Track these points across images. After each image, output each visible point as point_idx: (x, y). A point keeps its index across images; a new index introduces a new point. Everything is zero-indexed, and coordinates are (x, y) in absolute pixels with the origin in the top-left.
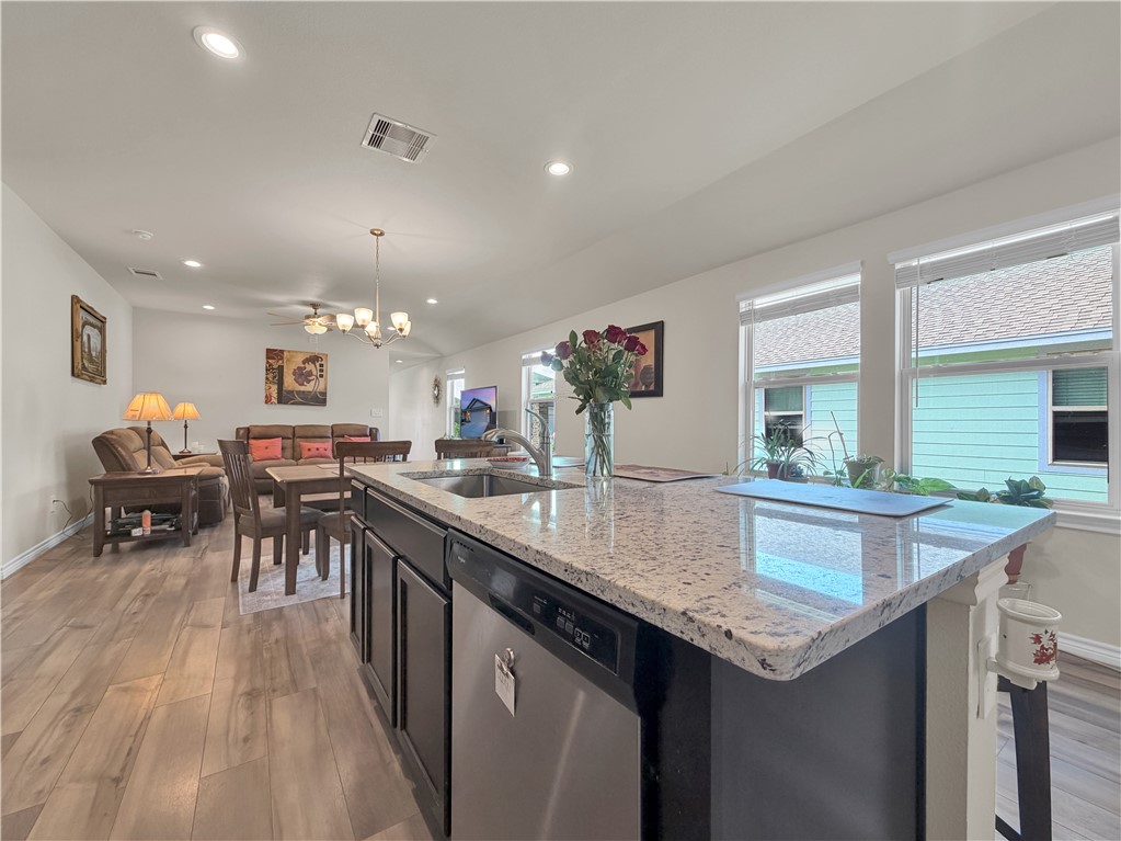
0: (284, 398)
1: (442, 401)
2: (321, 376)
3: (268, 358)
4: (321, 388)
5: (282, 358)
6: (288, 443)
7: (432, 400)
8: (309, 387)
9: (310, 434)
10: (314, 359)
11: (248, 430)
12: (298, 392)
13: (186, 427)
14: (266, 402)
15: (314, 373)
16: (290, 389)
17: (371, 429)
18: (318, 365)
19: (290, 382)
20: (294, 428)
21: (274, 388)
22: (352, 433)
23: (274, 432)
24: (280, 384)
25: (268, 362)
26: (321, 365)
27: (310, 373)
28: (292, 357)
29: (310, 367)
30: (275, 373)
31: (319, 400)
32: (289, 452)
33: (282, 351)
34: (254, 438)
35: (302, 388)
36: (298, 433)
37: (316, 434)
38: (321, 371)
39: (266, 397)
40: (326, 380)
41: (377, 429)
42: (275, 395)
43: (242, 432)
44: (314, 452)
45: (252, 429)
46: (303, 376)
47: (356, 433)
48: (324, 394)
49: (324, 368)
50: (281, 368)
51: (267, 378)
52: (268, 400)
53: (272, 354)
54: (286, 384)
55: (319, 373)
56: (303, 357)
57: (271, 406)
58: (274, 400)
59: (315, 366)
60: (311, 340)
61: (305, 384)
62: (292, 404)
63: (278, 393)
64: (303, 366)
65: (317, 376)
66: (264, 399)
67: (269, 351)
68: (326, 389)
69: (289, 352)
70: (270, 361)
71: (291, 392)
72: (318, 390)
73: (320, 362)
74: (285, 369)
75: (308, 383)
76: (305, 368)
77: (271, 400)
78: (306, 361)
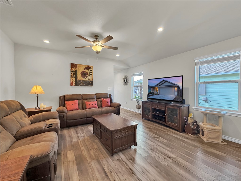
0: (78, 83)
1: (129, 84)
2: (91, 75)
3: (71, 67)
4: (91, 79)
5: (77, 67)
6: (80, 101)
7: (123, 84)
8: (87, 79)
9: (88, 98)
10: (88, 68)
11: (64, 97)
12: (83, 81)
13: (37, 97)
14: (71, 85)
15: (89, 73)
16: (80, 80)
17: (109, 95)
19: (80, 77)
20: (82, 95)
21: (74, 79)
22: (103, 97)
23: (75, 97)
24: (76, 78)
25: (71, 69)
26: (91, 70)
27: (87, 73)
28: (80, 67)
29: (87, 71)
30: (74, 74)
31: (90, 84)
32: (81, 106)
33: (77, 65)
34: (67, 100)
35: (84, 79)
36: (84, 97)
37: (91, 97)
38: (91, 72)
40: (93, 76)
41: (111, 95)
43: (62, 98)
44: (91, 106)
45: (66, 96)
46: (84, 74)
48: (92, 82)
49: (92, 72)
50: (76, 71)
51: (71, 76)
52: (71, 84)
53: (73, 65)
54: (78, 78)
55: (90, 73)
56: (84, 67)
57: (73, 86)
58: (74, 84)
59: (89, 71)
60: (87, 60)
61: (85, 78)
62: (80, 86)
63: (75, 81)
64: (84, 70)
65: (89, 75)
66: (70, 84)
67: (72, 64)
68: (93, 80)
69: (79, 65)
70: (72, 68)
71: (80, 81)
72: (90, 80)
73: (90, 69)
74: (78, 72)
75: (86, 77)
76: (85, 71)
77: (73, 84)
78: (86, 69)
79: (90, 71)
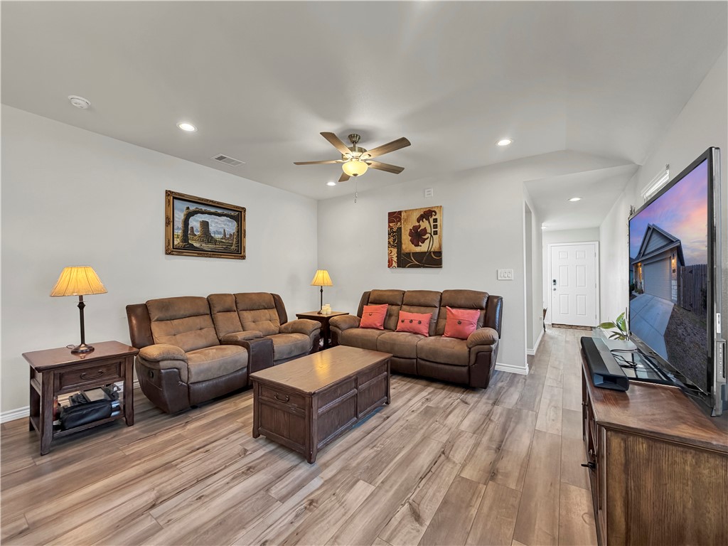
0: (404, 261)
2: (436, 233)
3: (389, 222)
4: (435, 247)
5: (400, 220)
6: (396, 309)
8: (424, 247)
10: (428, 214)
12: (415, 254)
14: (389, 267)
15: (429, 231)
16: (407, 251)
17: (490, 298)
18: (431, 220)
19: (407, 244)
20: (404, 293)
21: (395, 251)
24: (399, 247)
25: (389, 226)
26: (435, 220)
27: (425, 231)
28: (408, 216)
29: (425, 224)
30: (395, 237)
31: (433, 260)
33: (400, 213)
34: (372, 303)
35: (418, 249)
36: (406, 300)
38: (435, 227)
39: (389, 262)
40: (440, 237)
41: (499, 298)
42: (395, 259)
43: (366, 296)
44: (407, 325)
45: (372, 293)
46: (418, 236)
48: (439, 253)
49: (438, 223)
50: (400, 229)
51: (389, 243)
52: (390, 264)
53: (394, 217)
54: (404, 247)
55: (433, 230)
56: (416, 215)
57: (392, 270)
58: (395, 264)
59: (429, 222)
60: (426, 193)
61: (420, 244)
62: (408, 267)
63: (397, 257)
64: (418, 224)
65: (431, 234)
66: (387, 264)
67: (390, 214)
68: (440, 247)
69: (406, 211)
70: (391, 224)
71: (408, 254)
72: (432, 250)
73: (434, 217)
74: (403, 231)
75: (423, 242)
76: (420, 226)
77: (392, 264)
78: (420, 219)
79: (434, 222)
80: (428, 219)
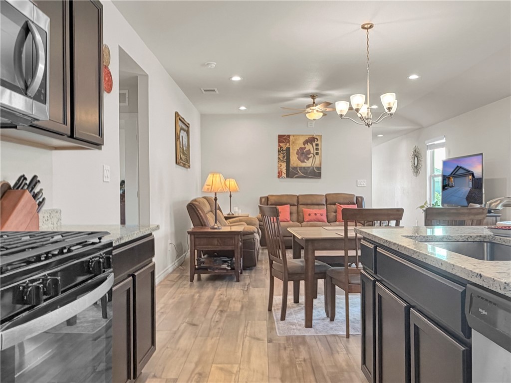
0: (291, 173)
1: (421, 171)
2: (317, 154)
3: (279, 142)
4: (317, 164)
5: (289, 142)
6: (295, 208)
7: (410, 170)
8: (308, 164)
9: (309, 202)
10: (311, 140)
11: (267, 198)
12: (301, 168)
13: (231, 196)
14: (279, 177)
15: (312, 152)
16: (295, 165)
17: (357, 198)
18: (314, 144)
19: (294, 160)
20: (298, 197)
21: (284, 165)
22: (342, 201)
23: (284, 200)
24: (288, 162)
25: (279, 145)
26: (317, 145)
27: (309, 152)
28: (295, 140)
29: (309, 147)
30: (285, 154)
31: (315, 173)
32: (295, 216)
33: (289, 136)
35: (303, 165)
36: (301, 201)
37: (315, 201)
38: (317, 149)
39: (279, 173)
40: (321, 157)
41: (362, 198)
42: (284, 171)
43: (263, 200)
44: (313, 217)
45: (270, 198)
46: (303, 154)
47: (346, 201)
48: (319, 168)
49: (319, 147)
50: (288, 149)
51: (279, 158)
52: (280, 175)
53: (283, 139)
54: (292, 162)
55: (315, 151)
56: (302, 140)
57: (282, 180)
58: (284, 175)
59: (313, 146)
60: (309, 124)
61: (305, 161)
62: (296, 178)
63: (286, 169)
64: (303, 146)
65: (314, 154)
66: (277, 174)
67: (280, 136)
68: (321, 164)
69: (294, 136)
70: (281, 144)
71: (295, 168)
72: (315, 166)
73: (316, 142)
74: (291, 151)
75: (308, 160)
76: (305, 148)
77: (282, 174)
78: (306, 142)
79: (316, 146)
80: (311, 143)
